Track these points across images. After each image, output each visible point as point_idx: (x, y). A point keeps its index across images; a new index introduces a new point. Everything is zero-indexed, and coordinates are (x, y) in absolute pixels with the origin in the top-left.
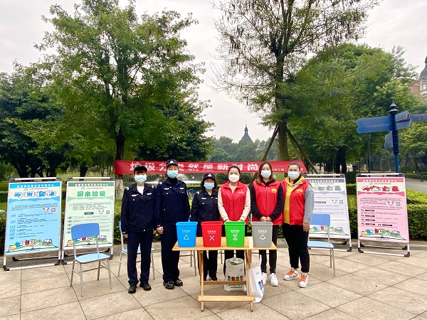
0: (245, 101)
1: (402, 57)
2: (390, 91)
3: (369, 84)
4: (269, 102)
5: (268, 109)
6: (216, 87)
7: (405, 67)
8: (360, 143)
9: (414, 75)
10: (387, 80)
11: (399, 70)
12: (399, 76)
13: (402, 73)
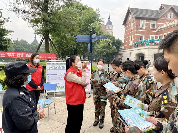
0: (27, 20)
1: (99, 13)
2: (94, 27)
3: (87, 22)
4: (41, 23)
5: (40, 26)
6: (9, 9)
7: (100, 17)
8: (82, 48)
9: (103, 22)
10: (93, 22)
11: (98, 19)
12: (98, 21)
13: (99, 20)
